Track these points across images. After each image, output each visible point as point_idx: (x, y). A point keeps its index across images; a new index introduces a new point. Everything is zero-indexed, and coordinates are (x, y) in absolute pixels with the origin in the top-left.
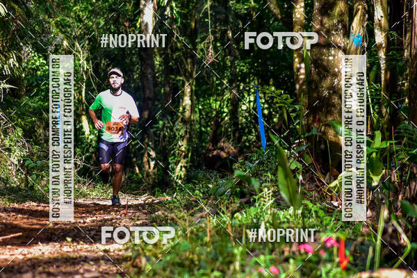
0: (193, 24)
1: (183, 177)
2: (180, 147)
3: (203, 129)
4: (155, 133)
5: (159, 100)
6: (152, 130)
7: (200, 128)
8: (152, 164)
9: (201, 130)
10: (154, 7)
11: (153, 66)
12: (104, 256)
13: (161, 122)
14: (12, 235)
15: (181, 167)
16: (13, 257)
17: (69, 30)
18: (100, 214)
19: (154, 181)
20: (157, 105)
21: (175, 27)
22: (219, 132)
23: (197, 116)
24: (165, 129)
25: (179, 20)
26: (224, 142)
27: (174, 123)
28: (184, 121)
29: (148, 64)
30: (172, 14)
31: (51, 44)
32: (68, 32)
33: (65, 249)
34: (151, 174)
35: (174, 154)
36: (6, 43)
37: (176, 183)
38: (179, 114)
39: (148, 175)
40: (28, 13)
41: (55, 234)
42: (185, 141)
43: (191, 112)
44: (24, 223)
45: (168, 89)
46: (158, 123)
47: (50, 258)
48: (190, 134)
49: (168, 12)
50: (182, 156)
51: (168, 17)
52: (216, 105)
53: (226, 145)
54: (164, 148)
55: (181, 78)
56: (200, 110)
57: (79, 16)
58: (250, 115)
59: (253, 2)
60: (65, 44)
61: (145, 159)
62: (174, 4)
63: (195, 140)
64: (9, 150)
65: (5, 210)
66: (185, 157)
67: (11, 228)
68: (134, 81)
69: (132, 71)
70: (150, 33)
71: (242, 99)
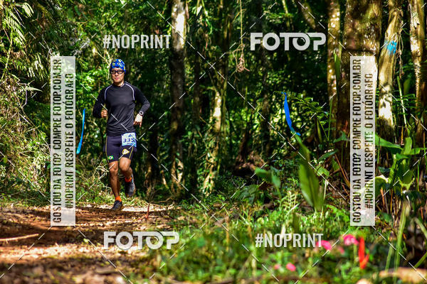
0: (226, 33)
1: (211, 189)
2: (209, 158)
3: (234, 142)
4: (183, 144)
5: (188, 111)
6: (180, 141)
7: (230, 140)
8: (180, 175)
9: (231, 143)
10: (186, 15)
11: (183, 74)
12: (120, 257)
13: (190, 133)
14: (28, 236)
15: (210, 180)
16: (29, 256)
17: (98, 37)
18: (121, 218)
19: (181, 193)
20: (187, 115)
21: (207, 35)
22: (249, 144)
23: (227, 129)
24: (194, 140)
25: (211, 29)
26: (254, 155)
27: (203, 134)
28: (212, 132)
29: (178, 73)
30: (204, 22)
31: (78, 48)
32: (97, 39)
33: (81, 250)
34: (178, 186)
35: (202, 166)
36: (31, 45)
37: (204, 195)
38: (209, 125)
39: (175, 186)
40: (56, 16)
41: (73, 237)
42: (214, 153)
43: (221, 124)
44: (42, 225)
45: (197, 99)
46: (187, 134)
47: (65, 258)
48: (219, 145)
49: (200, 20)
50: (211, 169)
51: (201, 26)
52: (246, 118)
53: (256, 157)
54: (193, 160)
55: (212, 88)
56: (230, 122)
57: (109, 22)
58: (282, 128)
59: (287, 13)
60: (94, 51)
61: (173, 171)
62: (206, 13)
63: (225, 152)
64: (31, 154)
65: (24, 212)
66: (214, 169)
67: (29, 229)
68: (164, 91)
69: (162, 80)
70: (182, 42)
71: (273, 111)
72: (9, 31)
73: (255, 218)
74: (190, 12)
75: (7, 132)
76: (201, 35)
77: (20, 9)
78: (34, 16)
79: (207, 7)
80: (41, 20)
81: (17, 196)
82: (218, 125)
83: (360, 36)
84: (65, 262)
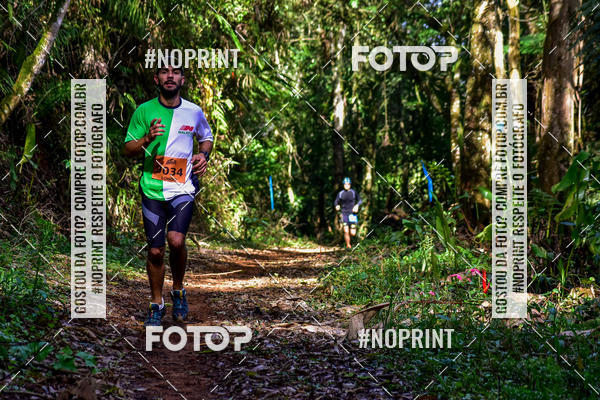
0: (374, 118)
1: (365, 235)
3: (381, 199)
7: (379, 197)
9: (379, 199)
10: (344, 105)
11: (342, 149)
12: (302, 287)
14: (234, 271)
15: (364, 227)
16: (235, 286)
21: (360, 119)
23: (376, 189)
25: (363, 114)
28: (366, 192)
29: (339, 148)
30: (358, 109)
32: (279, 124)
33: (273, 281)
36: (232, 130)
37: (360, 239)
38: (363, 187)
40: (249, 108)
41: (266, 272)
43: (372, 185)
44: (243, 263)
45: (354, 167)
47: (262, 288)
48: (371, 202)
49: (354, 108)
50: (365, 219)
51: (355, 112)
52: (391, 180)
53: (399, 210)
55: (364, 159)
56: (379, 184)
58: (418, 188)
59: (420, 101)
60: (276, 133)
61: (336, 221)
62: (359, 102)
63: (375, 207)
64: (233, 210)
65: (230, 254)
66: (367, 219)
67: (234, 266)
68: (328, 161)
69: (326, 153)
70: (341, 124)
71: (411, 175)
72: (216, 120)
73: (402, 257)
74: (347, 102)
75: (215, 194)
76: (356, 119)
77: (224, 104)
78: (234, 109)
79: (360, 98)
80: (238, 112)
81: (224, 241)
82: (369, 186)
83: (477, 119)
84: (262, 290)
